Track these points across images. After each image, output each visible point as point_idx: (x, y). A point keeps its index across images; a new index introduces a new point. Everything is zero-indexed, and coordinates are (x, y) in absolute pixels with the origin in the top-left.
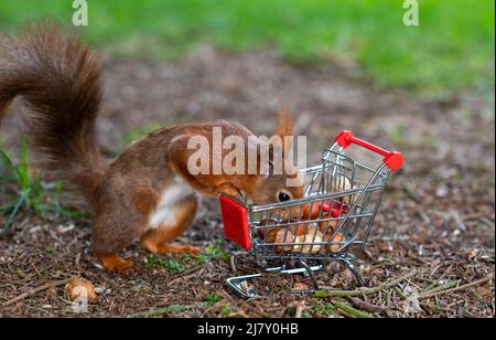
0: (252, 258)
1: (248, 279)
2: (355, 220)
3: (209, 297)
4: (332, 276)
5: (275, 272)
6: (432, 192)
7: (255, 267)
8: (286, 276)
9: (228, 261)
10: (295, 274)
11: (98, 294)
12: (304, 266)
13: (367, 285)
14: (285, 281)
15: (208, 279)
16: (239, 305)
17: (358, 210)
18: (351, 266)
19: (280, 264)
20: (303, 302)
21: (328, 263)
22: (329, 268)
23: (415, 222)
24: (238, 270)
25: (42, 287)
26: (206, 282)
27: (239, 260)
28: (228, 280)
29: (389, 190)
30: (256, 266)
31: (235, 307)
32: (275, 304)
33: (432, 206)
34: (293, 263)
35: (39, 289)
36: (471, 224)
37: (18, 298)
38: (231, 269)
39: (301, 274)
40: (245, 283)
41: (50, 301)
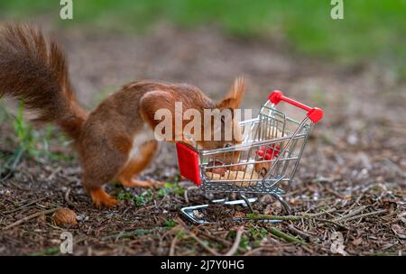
0: (201, 192)
1: (198, 209)
2: (284, 162)
3: (167, 222)
4: (265, 206)
5: (220, 203)
6: (345, 140)
7: (203, 199)
8: (228, 206)
9: (182, 195)
10: (235, 205)
11: (78, 221)
12: (242, 198)
13: (293, 214)
14: (228, 210)
15: (166, 209)
16: (191, 230)
17: (287, 154)
18: (281, 199)
19: (224, 197)
20: (242, 227)
21: (262, 196)
22: (262, 200)
23: (331, 163)
24: (190, 201)
25: (34, 215)
26: (165, 211)
27: (192, 194)
28: (183, 209)
29: (311, 138)
30: (205, 198)
31: (188, 231)
32: (220, 229)
33: (345, 150)
34: (234, 196)
35: (31, 216)
36: (376, 165)
37: (15, 224)
38: (184, 201)
39: (241, 205)
40: (196, 212)
41: (40, 227)
